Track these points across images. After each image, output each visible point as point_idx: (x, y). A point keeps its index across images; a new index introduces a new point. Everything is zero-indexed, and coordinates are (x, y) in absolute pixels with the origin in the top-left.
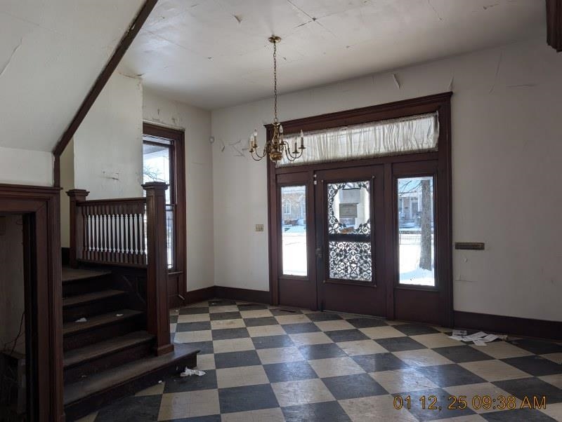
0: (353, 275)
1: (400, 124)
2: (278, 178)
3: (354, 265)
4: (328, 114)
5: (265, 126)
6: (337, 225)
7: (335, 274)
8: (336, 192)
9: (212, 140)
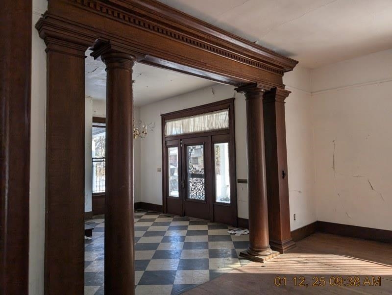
0: (200, 197)
1: (214, 115)
2: (167, 142)
3: (199, 191)
4: (186, 109)
5: (161, 115)
6: (192, 169)
7: (192, 196)
8: (192, 150)
9: (140, 122)
